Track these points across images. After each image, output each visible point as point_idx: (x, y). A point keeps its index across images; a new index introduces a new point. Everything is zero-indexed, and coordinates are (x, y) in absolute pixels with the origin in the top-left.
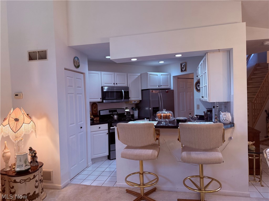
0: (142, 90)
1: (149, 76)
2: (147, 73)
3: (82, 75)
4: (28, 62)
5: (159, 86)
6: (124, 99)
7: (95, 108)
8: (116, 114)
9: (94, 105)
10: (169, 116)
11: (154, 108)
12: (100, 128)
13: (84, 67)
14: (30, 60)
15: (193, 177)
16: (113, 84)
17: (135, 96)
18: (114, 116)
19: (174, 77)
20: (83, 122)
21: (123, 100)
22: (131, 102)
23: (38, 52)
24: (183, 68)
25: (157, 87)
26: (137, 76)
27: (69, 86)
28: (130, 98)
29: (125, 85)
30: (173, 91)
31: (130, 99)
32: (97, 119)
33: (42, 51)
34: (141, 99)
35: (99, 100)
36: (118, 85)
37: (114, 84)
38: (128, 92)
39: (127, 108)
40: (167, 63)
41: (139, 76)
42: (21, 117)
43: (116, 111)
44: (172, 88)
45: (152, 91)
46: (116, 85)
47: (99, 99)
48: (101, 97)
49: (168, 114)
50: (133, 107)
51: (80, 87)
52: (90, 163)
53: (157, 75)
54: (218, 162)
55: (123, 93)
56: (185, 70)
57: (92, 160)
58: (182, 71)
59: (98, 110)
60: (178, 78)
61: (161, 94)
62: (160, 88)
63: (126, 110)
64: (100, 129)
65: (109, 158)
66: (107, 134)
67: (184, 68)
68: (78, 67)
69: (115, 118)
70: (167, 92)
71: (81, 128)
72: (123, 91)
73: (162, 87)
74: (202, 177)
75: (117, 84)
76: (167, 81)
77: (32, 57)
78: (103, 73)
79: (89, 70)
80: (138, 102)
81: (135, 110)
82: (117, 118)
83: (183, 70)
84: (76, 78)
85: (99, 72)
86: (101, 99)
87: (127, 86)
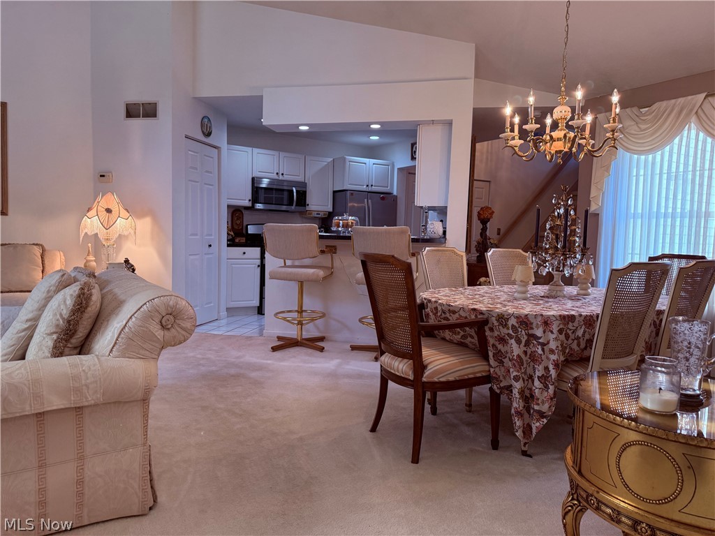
0: (334, 192)
1: (347, 163)
2: (345, 158)
3: (216, 150)
4: (125, 120)
5: (368, 186)
6: (296, 206)
7: (237, 219)
9: (236, 213)
12: (244, 253)
13: (220, 137)
14: (127, 117)
16: (275, 174)
17: (319, 203)
19: (399, 169)
20: (213, 237)
21: (293, 207)
22: (311, 214)
23: (143, 104)
25: (364, 188)
26: (326, 163)
27: (192, 168)
28: (308, 205)
29: (300, 179)
30: (396, 197)
31: (307, 208)
32: (242, 241)
33: (150, 104)
34: (331, 210)
35: (246, 203)
36: (286, 177)
37: (277, 174)
38: (305, 193)
40: (386, 140)
41: (329, 163)
44: (395, 193)
45: (352, 194)
46: (281, 178)
47: (247, 201)
48: (250, 197)
51: (211, 173)
52: (224, 313)
53: (365, 163)
55: (295, 194)
57: (228, 309)
58: (413, 158)
59: (245, 224)
61: (369, 201)
62: (370, 189)
64: (245, 256)
65: (260, 310)
66: (259, 266)
68: (208, 134)
70: (383, 199)
71: (210, 246)
72: (294, 190)
73: (374, 189)
75: (283, 174)
76: (387, 177)
77: (132, 112)
78: (256, 150)
79: (229, 143)
80: (324, 214)
83: (416, 156)
84: (205, 155)
85: (249, 149)
86: (250, 200)
87: (303, 180)
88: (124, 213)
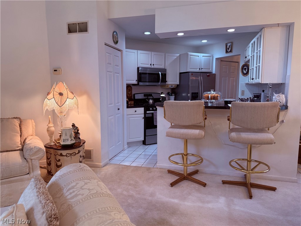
0: (180, 73)
1: (189, 56)
2: (188, 54)
3: (120, 52)
4: (67, 34)
5: (200, 69)
6: (161, 82)
7: (129, 91)
8: (152, 99)
9: (129, 87)
10: (218, 96)
11: (192, 93)
12: (136, 111)
13: (122, 45)
14: (69, 33)
15: (239, 160)
16: (149, 65)
17: (172, 80)
18: (149, 99)
19: (217, 59)
20: (120, 104)
21: (159, 83)
22: (168, 86)
23: (78, 24)
24: (228, 48)
25: (198, 70)
26: (176, 57)
27: (109, 63)
28: (167, 81)
29: (162, 67)
30: (215, 75)
31: (167, 83)
32: (132, 103)
33: (83, 23)
34: (179, 84)
35: (135, 82)
36: (155, 66)
37: (151, 64)
38: (165, 75)
39: (163, 93)
40: (210, 42)
41: (177, 57)
42: (65, 92)
43: (151, 95)
44: (214, 72)
45: (192, 74)
46: (152, 67)
47: (135, 81)
48: (136, 79)
49: (216, 95)
50: (169, 92)
51: (118, 66)
52: (126, 146)
53: (198, 56)
54: (270, 143)
55: (160, 76)
56: (231, 51)
57: (128, 143)
58: (227, 52)
59: (133, 93)
60: (221, 61)
61: (201, 77)
62: (201, 71)
63: (162, 95)
64: (136, 113)
65: (144, 143)
66: (143, 118)
67: (230, 49)
68: (116, 43)
69: (150, 102)
70: (208, 76)
71: (119, 109)
72: (160, 73)
73: (203, 70)
74: (249, 161)
75: (153, 65)
76: (209, 63)
77: (71, 29)
78: (139, 52)
79: (126, 48)
80: (175, 86)
81: (172, 96)
82: (152, 102)
83: (229, 51)
84: (115, 56)
85: (135, 51)
86: (136, 81)
87: (164, 68)
88: (70, 95)
